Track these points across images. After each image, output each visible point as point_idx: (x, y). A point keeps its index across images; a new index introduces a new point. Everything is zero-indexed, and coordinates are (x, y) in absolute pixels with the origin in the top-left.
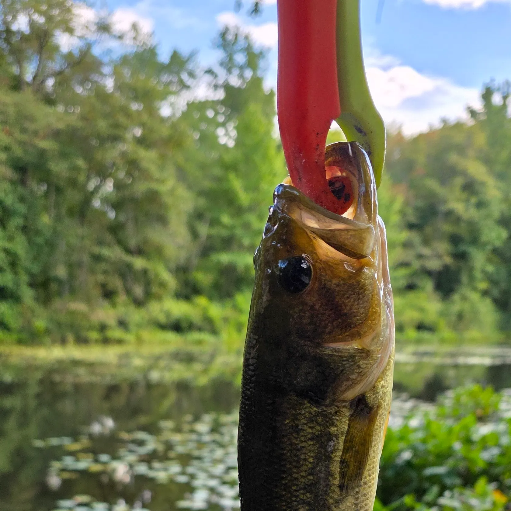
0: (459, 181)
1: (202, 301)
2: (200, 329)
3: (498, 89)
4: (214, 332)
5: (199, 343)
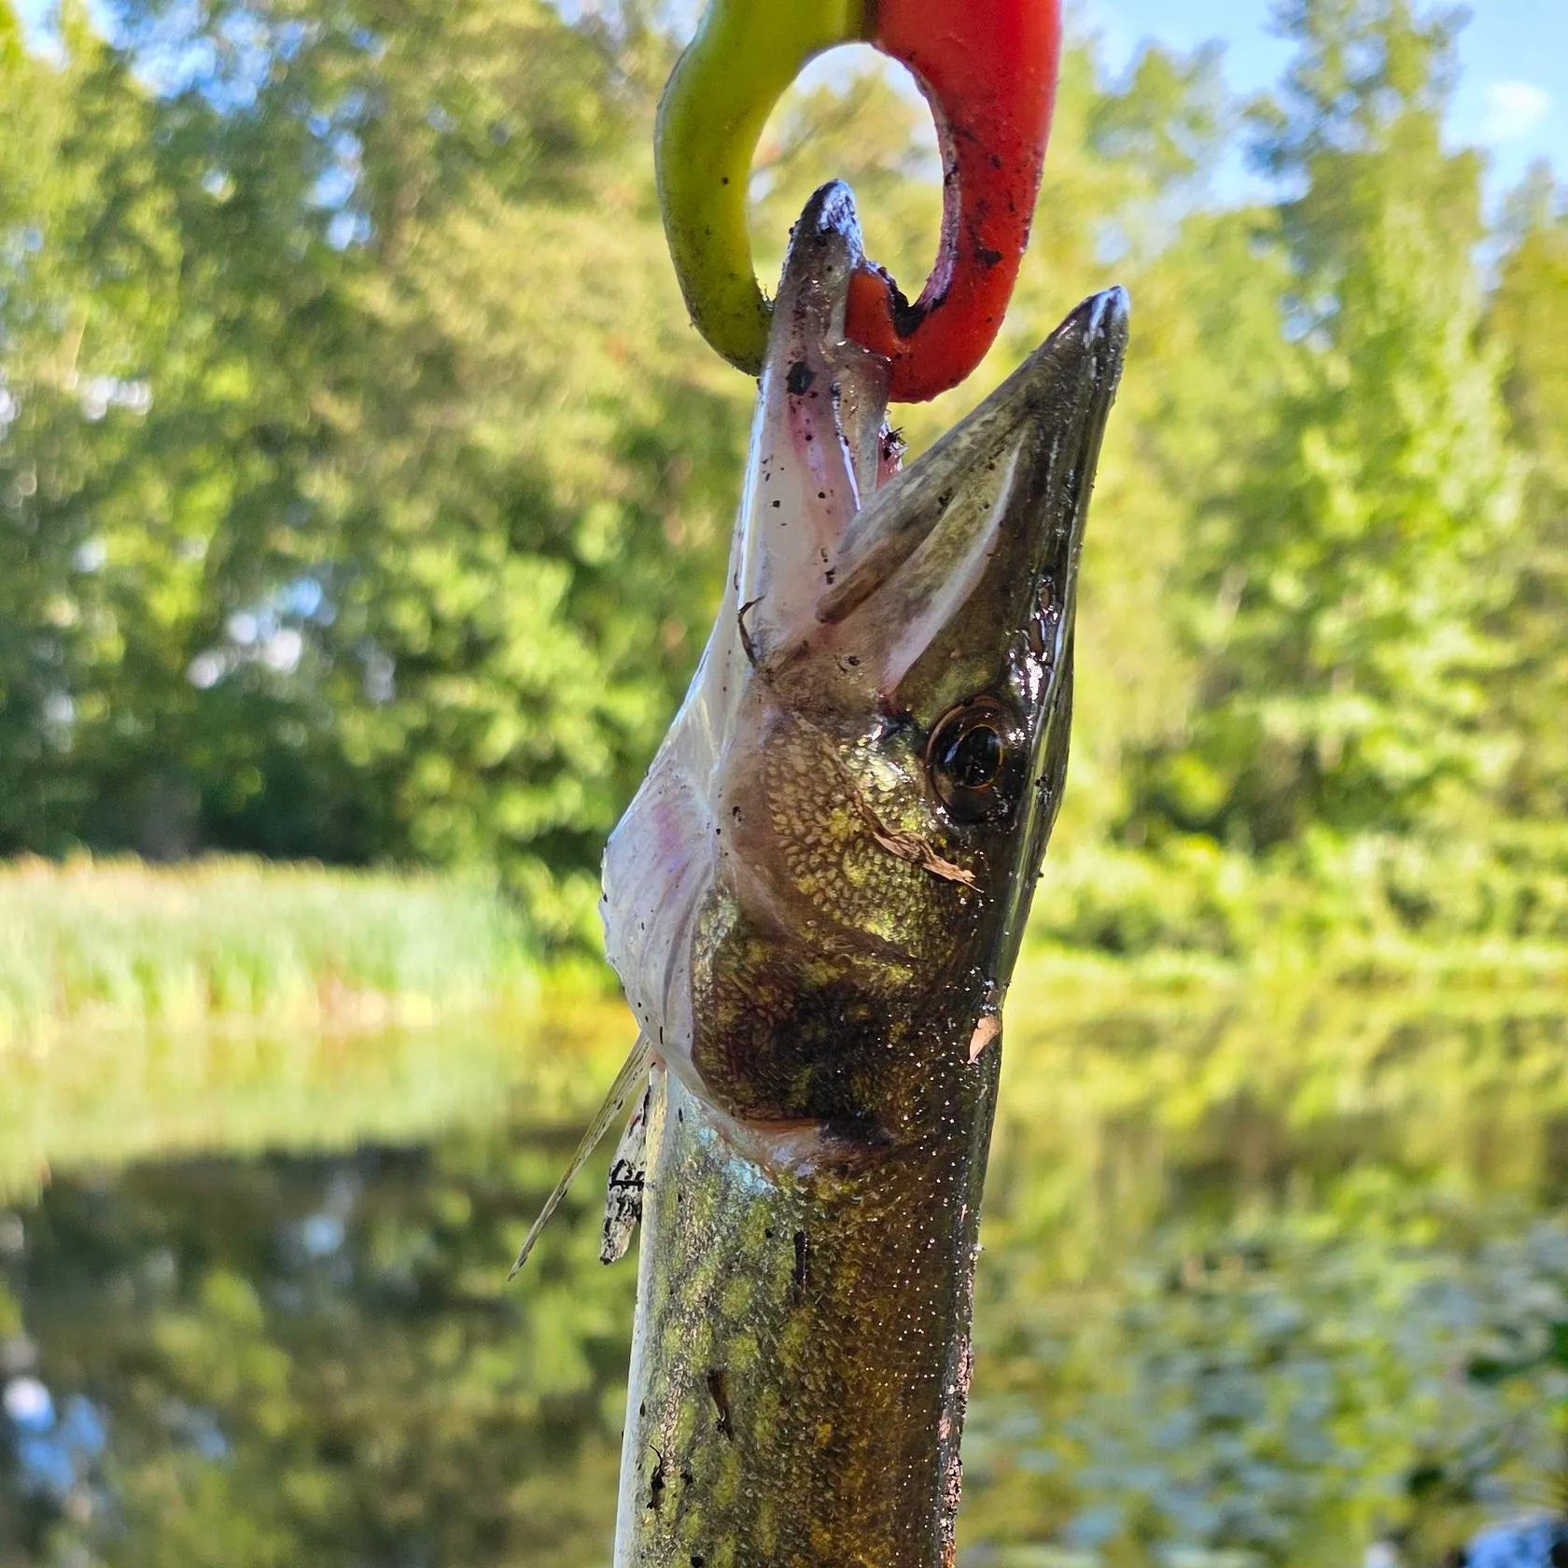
1: (1196, 853)
4: (1229, 951)
5: (1179, 987)
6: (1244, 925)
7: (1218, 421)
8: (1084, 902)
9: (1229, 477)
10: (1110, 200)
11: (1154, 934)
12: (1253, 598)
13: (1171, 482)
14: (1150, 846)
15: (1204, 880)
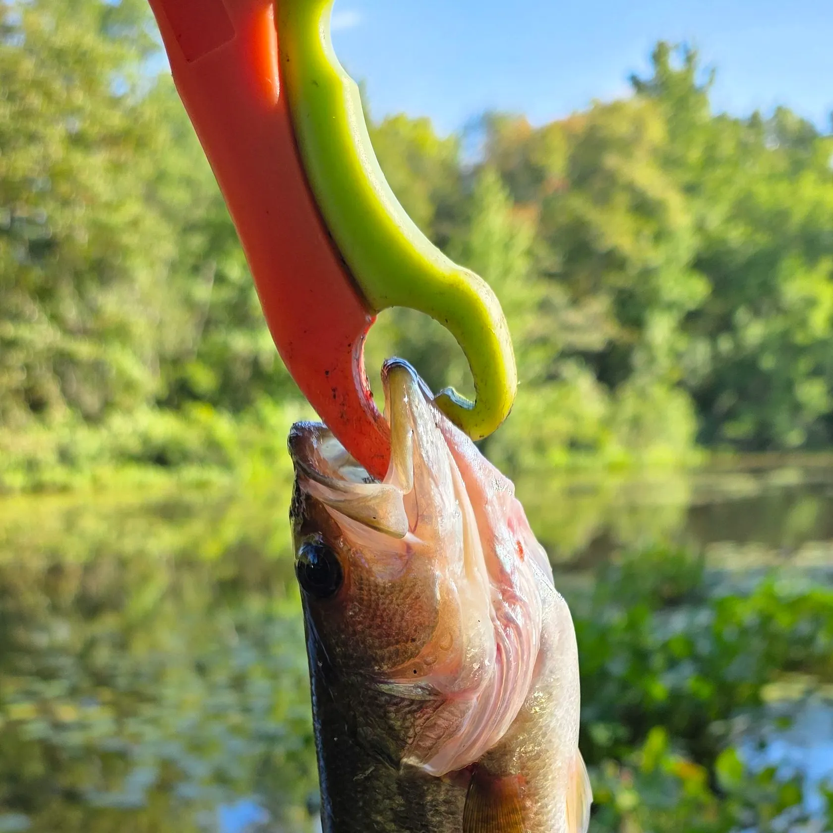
0: (622, 200)
1: (202, 414)
2: (202, 461)
3: (677, 47)
5: (201, 485)
6: (234, 452)
8: (146, 440)
9: (200, 213)
10: (117, 62)
11: (185, 457)
12: (220, 279)
13: (168, 213)
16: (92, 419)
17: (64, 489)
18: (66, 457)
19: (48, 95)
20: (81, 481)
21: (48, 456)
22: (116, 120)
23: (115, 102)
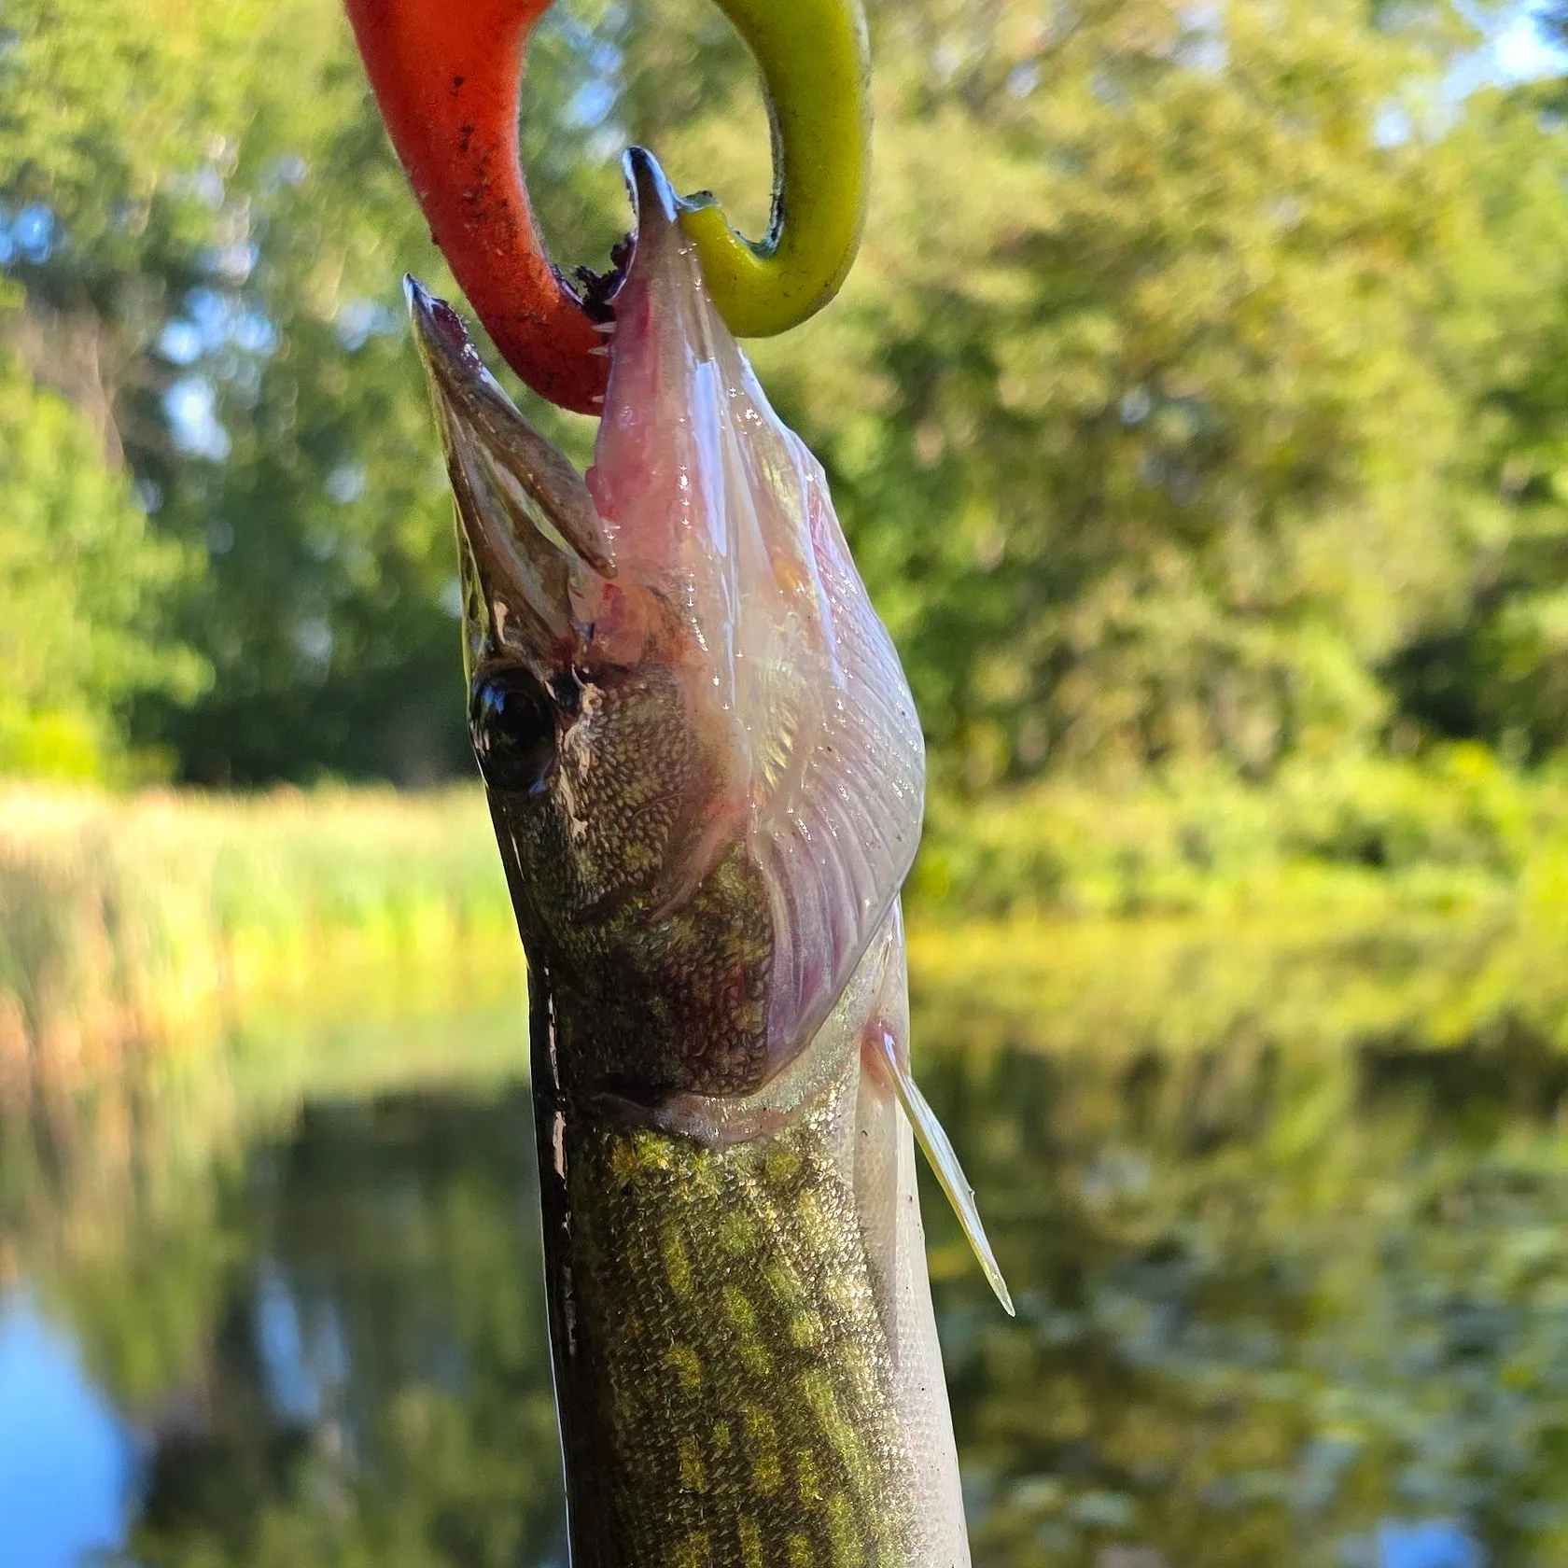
4: (1501, 865)
5: (1443, 905)
6: (1516, 837)
7: (1499, 307)
8: (1347, 815)
9: (1511, 369)
10: (1389, 80)
11: (1421, 846)
13: (1447, 372)
14: (1419, 757)
15: (1473, 793)
16: (1255, 776)
17: (1181, 909)
18: (1195, 849)
19: (1261, 160)
20: (1216, 896)
21: (1160, 848)
22: (1379, 196)
23: (1380, 160)
